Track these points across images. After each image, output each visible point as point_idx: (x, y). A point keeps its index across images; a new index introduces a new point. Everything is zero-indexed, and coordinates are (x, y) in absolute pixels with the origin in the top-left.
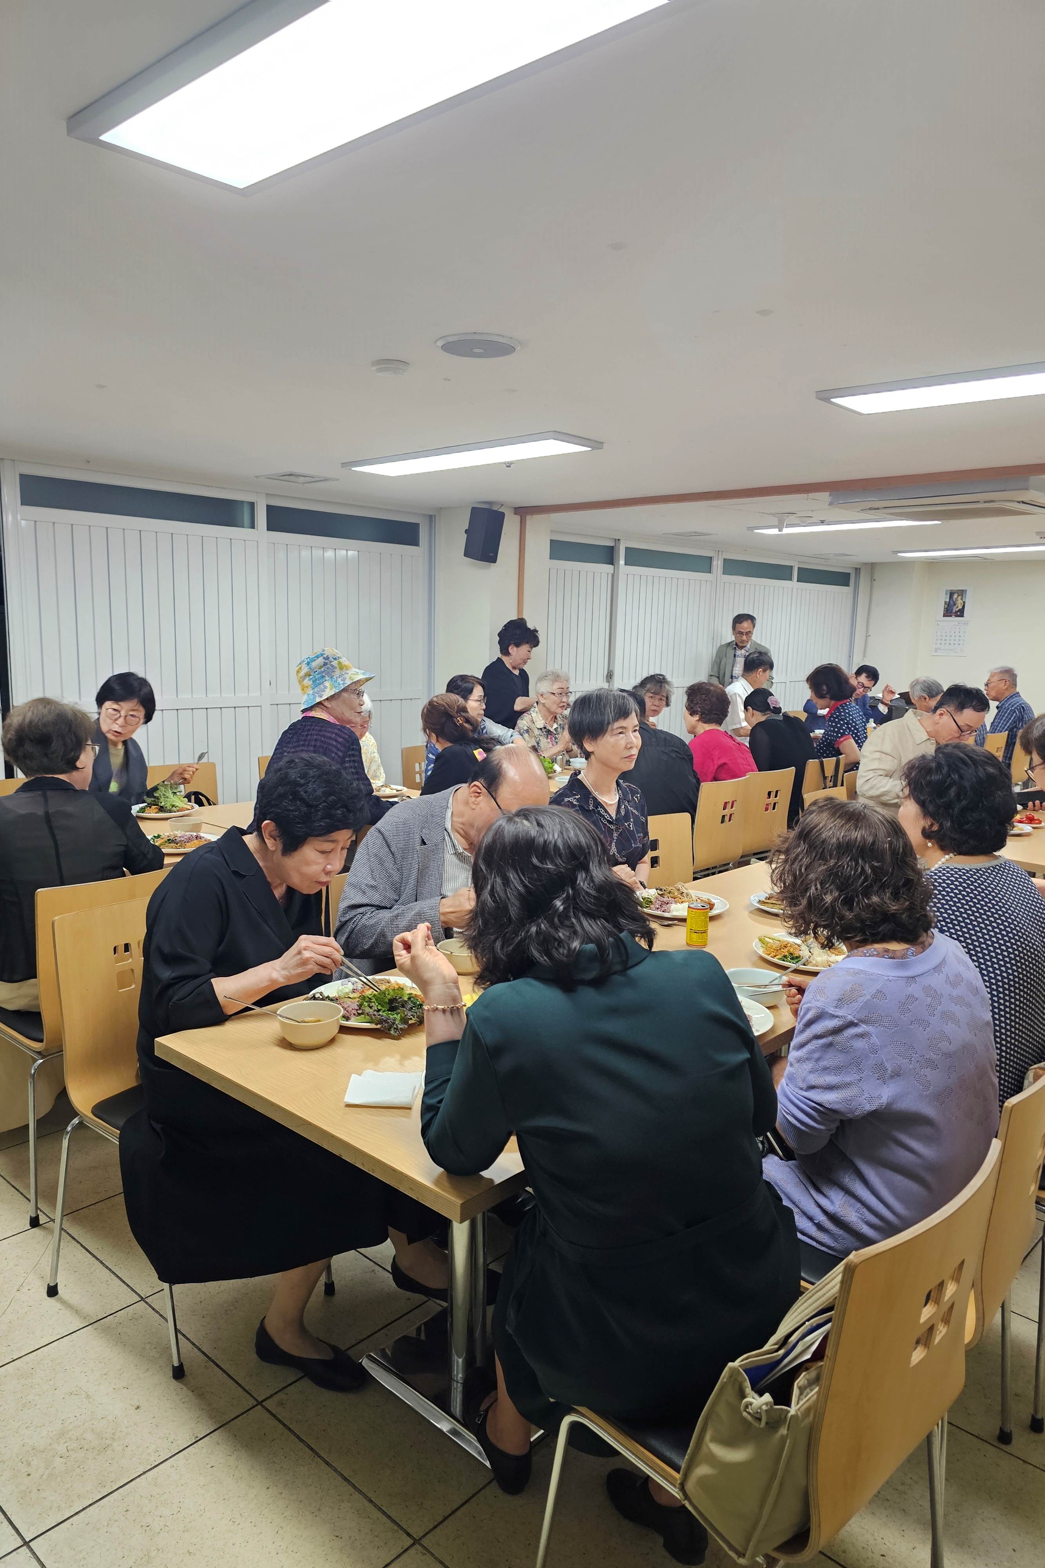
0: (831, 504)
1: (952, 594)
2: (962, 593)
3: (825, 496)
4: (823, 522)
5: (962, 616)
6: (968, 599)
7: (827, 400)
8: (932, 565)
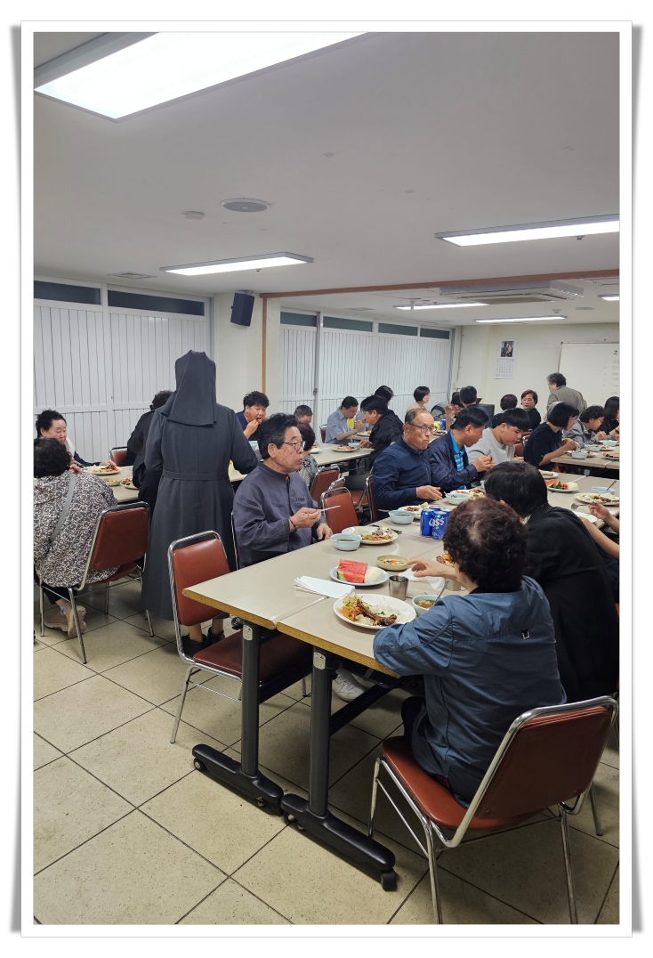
0: (441, 294)
1: (505, 343)
2: (511, 343)
3: (437, 290)
4: (435, 304)
5: (511, 356)
6: (515, 346)
7: (441, 238)
8: (494, 326)
